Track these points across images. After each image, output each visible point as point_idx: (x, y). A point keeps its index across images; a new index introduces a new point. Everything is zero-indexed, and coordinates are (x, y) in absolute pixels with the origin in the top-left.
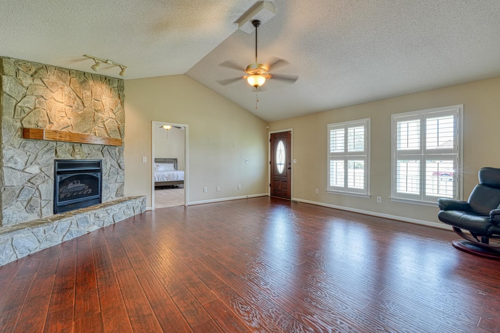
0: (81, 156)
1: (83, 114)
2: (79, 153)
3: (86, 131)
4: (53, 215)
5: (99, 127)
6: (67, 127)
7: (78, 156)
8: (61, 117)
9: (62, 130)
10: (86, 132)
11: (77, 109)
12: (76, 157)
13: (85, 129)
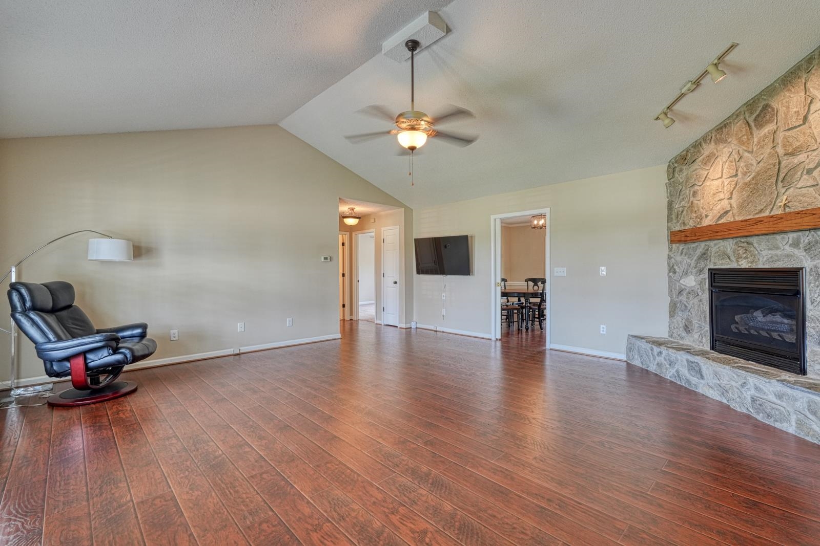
0: (748, 263)
1: (753, 178)
2: (745, 255)
3: (762, 209)
4: (709, 349)
5: (799, 188)
6: (727, 212)
7: (744, 261)
8: (719, 201)
9: (720, 222)
10: (761, 211)
11: (745, 175)
12: (740, 263)
13: (759, 208)
